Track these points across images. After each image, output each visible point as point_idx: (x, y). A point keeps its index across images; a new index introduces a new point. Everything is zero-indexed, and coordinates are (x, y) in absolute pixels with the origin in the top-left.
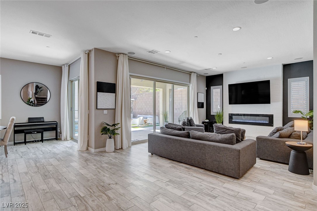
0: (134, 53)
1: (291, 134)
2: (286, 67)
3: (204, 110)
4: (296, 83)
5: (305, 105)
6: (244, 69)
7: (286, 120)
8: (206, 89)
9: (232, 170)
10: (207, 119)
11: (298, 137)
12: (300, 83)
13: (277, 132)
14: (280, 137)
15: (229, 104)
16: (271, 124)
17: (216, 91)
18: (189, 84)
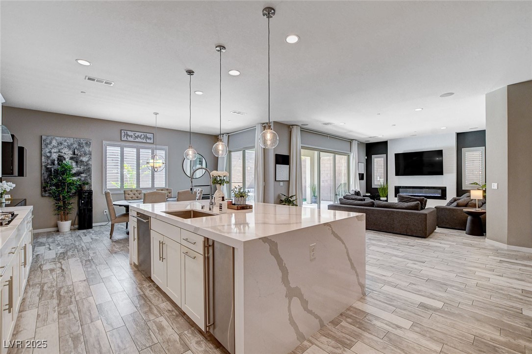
0: (307, 125)
1: (468, 203)
2: (459, 135)
3: (364, 182)
4: (471, 153)
5: (481, 177)
6: (414, 137)
7: (460, 191)
8: (366, 157)
9: (420, 230)
10: (367, 192)
11: (474, 206)
12: (475, 153)
13: (454, 202)
14: (458, 205)
15: (396, 175)
16: (443, 196)
17: (378, 161)
18: (350, 153)
